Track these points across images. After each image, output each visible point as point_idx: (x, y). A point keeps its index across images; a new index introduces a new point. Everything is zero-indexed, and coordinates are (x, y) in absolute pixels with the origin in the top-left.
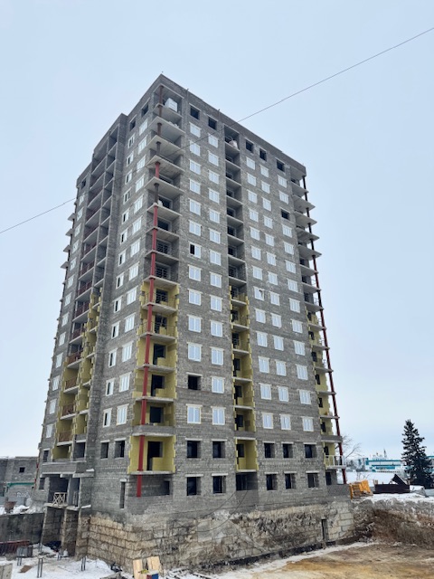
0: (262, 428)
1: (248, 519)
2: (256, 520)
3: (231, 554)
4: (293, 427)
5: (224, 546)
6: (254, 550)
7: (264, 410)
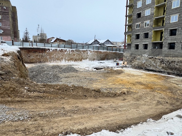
0: (170, 23)
1: (156, 58)
2: (160, 59)
3: (147, 67)
5: (145, 64)
6: (157, 69)
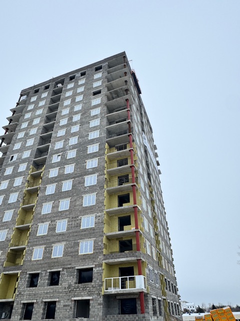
0: (31, 261)
4: (66, 254)
7: (36, 245)
